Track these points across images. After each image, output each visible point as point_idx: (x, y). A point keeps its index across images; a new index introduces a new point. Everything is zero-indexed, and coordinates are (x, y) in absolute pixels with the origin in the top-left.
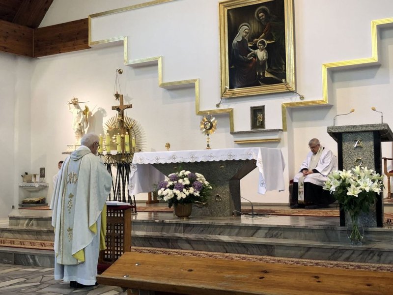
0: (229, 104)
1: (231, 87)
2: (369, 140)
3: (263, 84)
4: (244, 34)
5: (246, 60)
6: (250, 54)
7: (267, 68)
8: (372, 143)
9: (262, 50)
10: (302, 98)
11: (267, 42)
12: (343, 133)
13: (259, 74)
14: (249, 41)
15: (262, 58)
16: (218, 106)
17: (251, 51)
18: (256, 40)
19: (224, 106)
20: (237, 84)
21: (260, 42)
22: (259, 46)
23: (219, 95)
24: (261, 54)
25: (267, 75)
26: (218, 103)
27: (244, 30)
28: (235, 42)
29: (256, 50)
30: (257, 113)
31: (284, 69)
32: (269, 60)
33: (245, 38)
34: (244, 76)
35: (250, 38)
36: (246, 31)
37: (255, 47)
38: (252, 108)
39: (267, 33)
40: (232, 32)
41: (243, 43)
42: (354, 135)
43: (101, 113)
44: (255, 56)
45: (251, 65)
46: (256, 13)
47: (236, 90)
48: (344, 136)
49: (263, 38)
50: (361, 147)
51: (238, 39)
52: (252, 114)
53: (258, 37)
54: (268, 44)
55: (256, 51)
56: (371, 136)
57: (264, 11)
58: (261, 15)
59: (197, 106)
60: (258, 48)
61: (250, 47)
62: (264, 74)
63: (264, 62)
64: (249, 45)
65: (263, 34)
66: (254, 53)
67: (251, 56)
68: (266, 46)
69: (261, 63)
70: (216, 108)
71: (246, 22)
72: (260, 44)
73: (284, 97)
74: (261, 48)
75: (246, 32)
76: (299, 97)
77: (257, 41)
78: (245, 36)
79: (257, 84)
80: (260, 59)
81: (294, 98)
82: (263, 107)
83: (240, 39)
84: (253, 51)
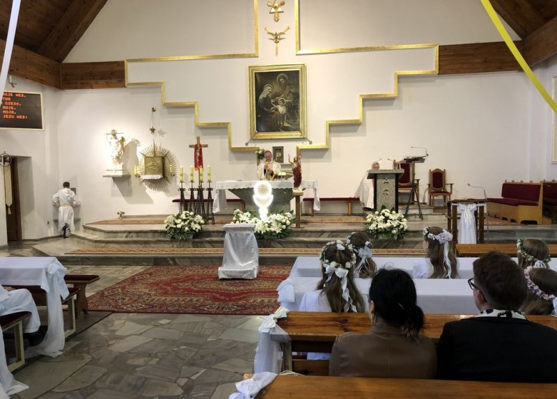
0: (256, 143)
5: (269, 112)
7: (286, 119)
8: (394, 180)
9: (282, 106)
11: (286, 101)
12: (377, 174)
13: (280, 123)
14: (272, 98)
16: (247, 144)
18: (277, 98)
19: (252, 145)
20: (262, 129)
21: (281, 100)
24: (281, 109)
25: (286, 125)
26: (248, 142)
27: (267, 91)
28: (261, 97)
30: (278, 151)
31: (298, 121)
33: (269, 96)
34: (268, 124)
36: (270, 90)
37: (276, 103)
38: (273, 148)
39: (286, 94)
40: (259, 90)
41: (266, 100)
42: (385, 175)
43: (135, 144)
44: (277, 110)
45: (273, 116)
46: (277, 78)
49: (282, 97)
50: (388, 182)
51: (263, 96)
53: (279, 96)
55: (277, 106)
56: (394, 176)
57: (284, 77)
58: (282, 79)
59: (230, 143)
60: (279, 104)
62: (283, 123)
63: (283, 115)
65: (283, 94)
67: (274, 109)
68: (285, 104)
69: (281, 116)
70: (245, 146)
72: (280, 102)
74: (281, 104)
76: (308, 142)
78: (269, 94)
79: (278, 130)
80: (281, 113)
81: (305, 143)
82: (283, 147)
83: (265, 96)
84: (275, 106)
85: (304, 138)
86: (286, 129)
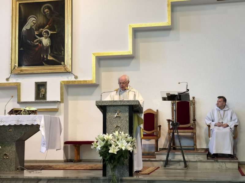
0: (17, 78)
1: (20, 65)
2: (126, 112)
3: (46, 64)
5: (32, 45)
6: (36, 40)
7: (50, 52)
8: (127, 114)
9: (46, 38)
10: (76, 77)
11: (50, 32)
12: (107, 106)
13: (44, 56)
16: (7, 79)
17: (37, 38)
18: (41, 29)
19: (13, 80)
20: (25, 63)
21: (45, 32)
23: (9, 71)
24: (46, 41)
25: (50, 58)
26: (8, 77)
28: (24, 29)
29: (41, 37)
30: (40, 87)
31: (63, 54)
32: (51, 46)
33: (33, 27)
34: (31, 57)
35: (37, 27)
36: (34, 21)
38: (36, 83)
39: (50, 25)
40: (22, 22)
41: (31, 30)
42: (115, 107)
44: (41, 42)
45: (37, 49)
46: (42, 9)
47: (24, 68)
48: (108, 109)
49: (47, 28)
50: (120, 117)
51: (27, 27)
52: (36, 88)
53: (43, 28)
54: (51, 34)
56: (127, 109)
57: (48, 8)
60: (43, 36)
62: (47, 56)
63: (47, 48)
64: (36, 33)
65: (48, 26)
66: (40, 39)
67: (37, 42)
68: (49, 35)
69: (45, 48)
70: (5, 82)
71: (34, 15)
72: (45, 33)
73: (63, 76)
74: (45, 36)
75: (33, 23)
76: (74, 77)
77: (42, 31)
78: (33, 26)
79: (41, 64)
80: (45, 45)
81: (70, 77)
82: (46, 83)
83: (29, 27)
84: (39, 38)
85: (68, 72)
86: (50, 63)
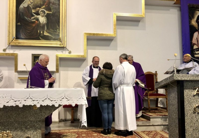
0: (15, 50)
1: (17, 38)
4: (29, 3)
9: (43, 16)
14: (33, 9)
15: (43, 21)
17: (34, 16)
19: (10, 51)
22: (40, 13)
23: (7, 42)
24: (42, 19)
25: (46, 34)
26: (5, 48)
30: (36, 59)
31: (58, 32)
32: (48, 24)
38: (33, 55)
41: (28, 8)
42: (193, 83)
47: (20, 41)
48: (185, 84)
49: (44, 8)
51: (24, 5)
55: (38, 16)
60: (39, 15)
61: (34, 13)
63: (44, 25)
65: (44, 6)
67: (34, 19)
70: (2, 52)
77: (39, 10)
78: (30, 4)
79: (38, 39)
81: (64, 52)
83: (26, 5)
85: (63, 47)
86: (46, 38)
